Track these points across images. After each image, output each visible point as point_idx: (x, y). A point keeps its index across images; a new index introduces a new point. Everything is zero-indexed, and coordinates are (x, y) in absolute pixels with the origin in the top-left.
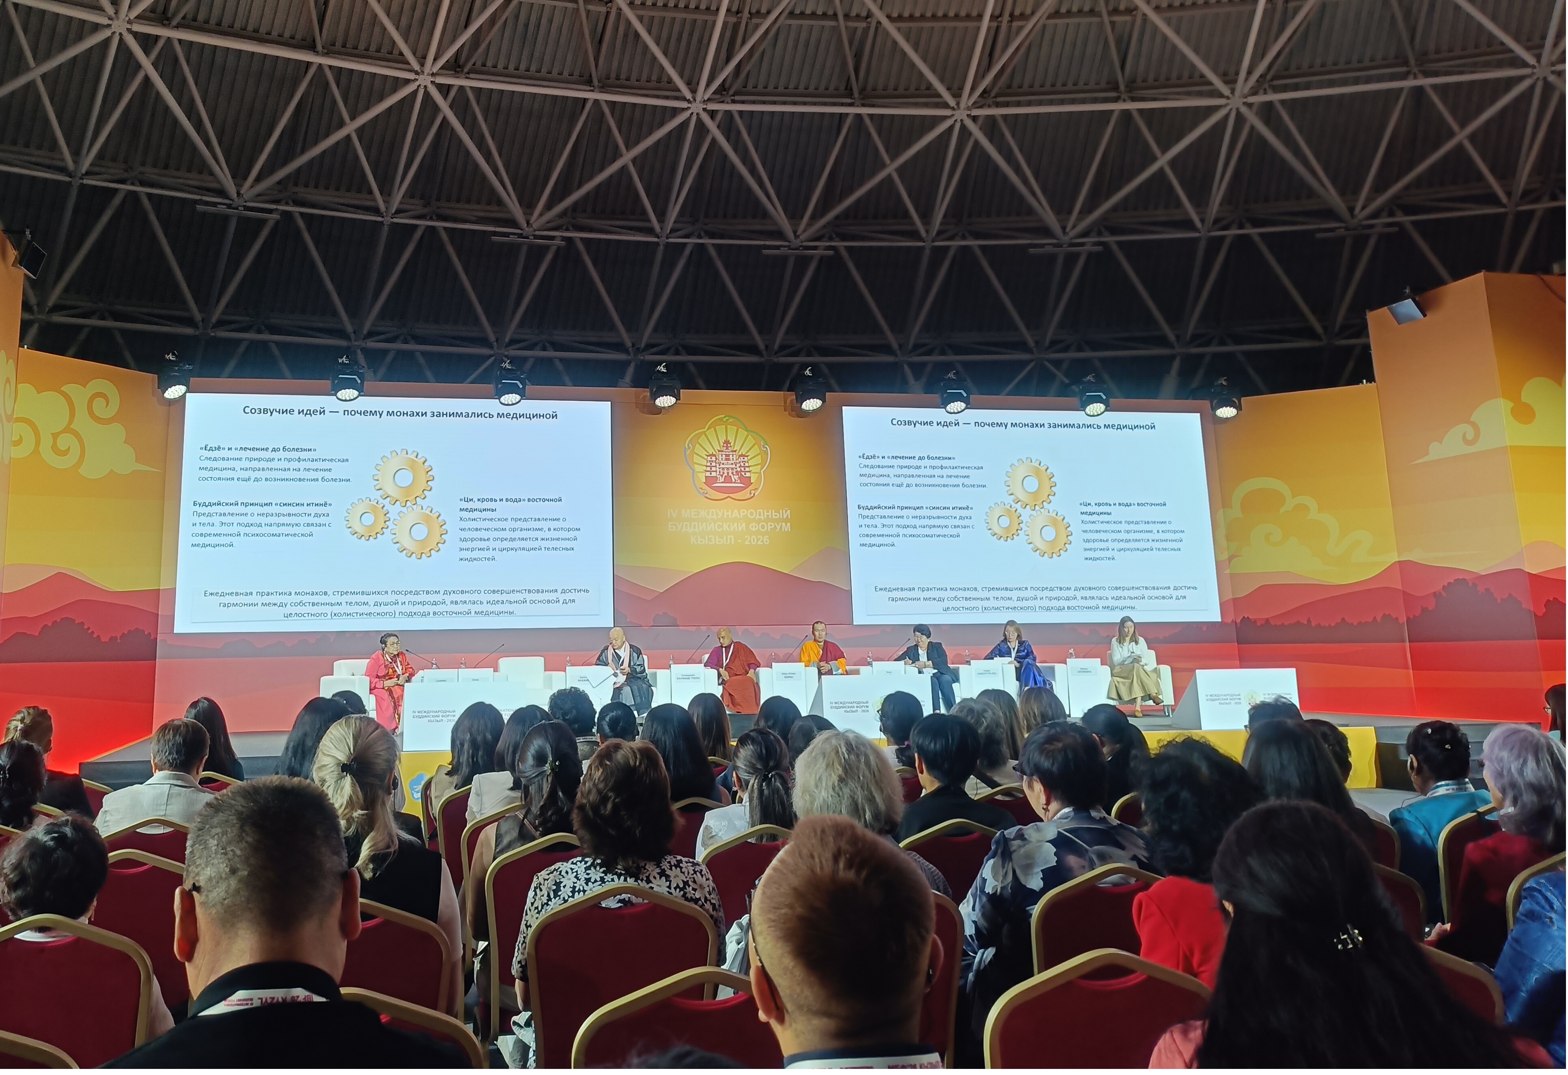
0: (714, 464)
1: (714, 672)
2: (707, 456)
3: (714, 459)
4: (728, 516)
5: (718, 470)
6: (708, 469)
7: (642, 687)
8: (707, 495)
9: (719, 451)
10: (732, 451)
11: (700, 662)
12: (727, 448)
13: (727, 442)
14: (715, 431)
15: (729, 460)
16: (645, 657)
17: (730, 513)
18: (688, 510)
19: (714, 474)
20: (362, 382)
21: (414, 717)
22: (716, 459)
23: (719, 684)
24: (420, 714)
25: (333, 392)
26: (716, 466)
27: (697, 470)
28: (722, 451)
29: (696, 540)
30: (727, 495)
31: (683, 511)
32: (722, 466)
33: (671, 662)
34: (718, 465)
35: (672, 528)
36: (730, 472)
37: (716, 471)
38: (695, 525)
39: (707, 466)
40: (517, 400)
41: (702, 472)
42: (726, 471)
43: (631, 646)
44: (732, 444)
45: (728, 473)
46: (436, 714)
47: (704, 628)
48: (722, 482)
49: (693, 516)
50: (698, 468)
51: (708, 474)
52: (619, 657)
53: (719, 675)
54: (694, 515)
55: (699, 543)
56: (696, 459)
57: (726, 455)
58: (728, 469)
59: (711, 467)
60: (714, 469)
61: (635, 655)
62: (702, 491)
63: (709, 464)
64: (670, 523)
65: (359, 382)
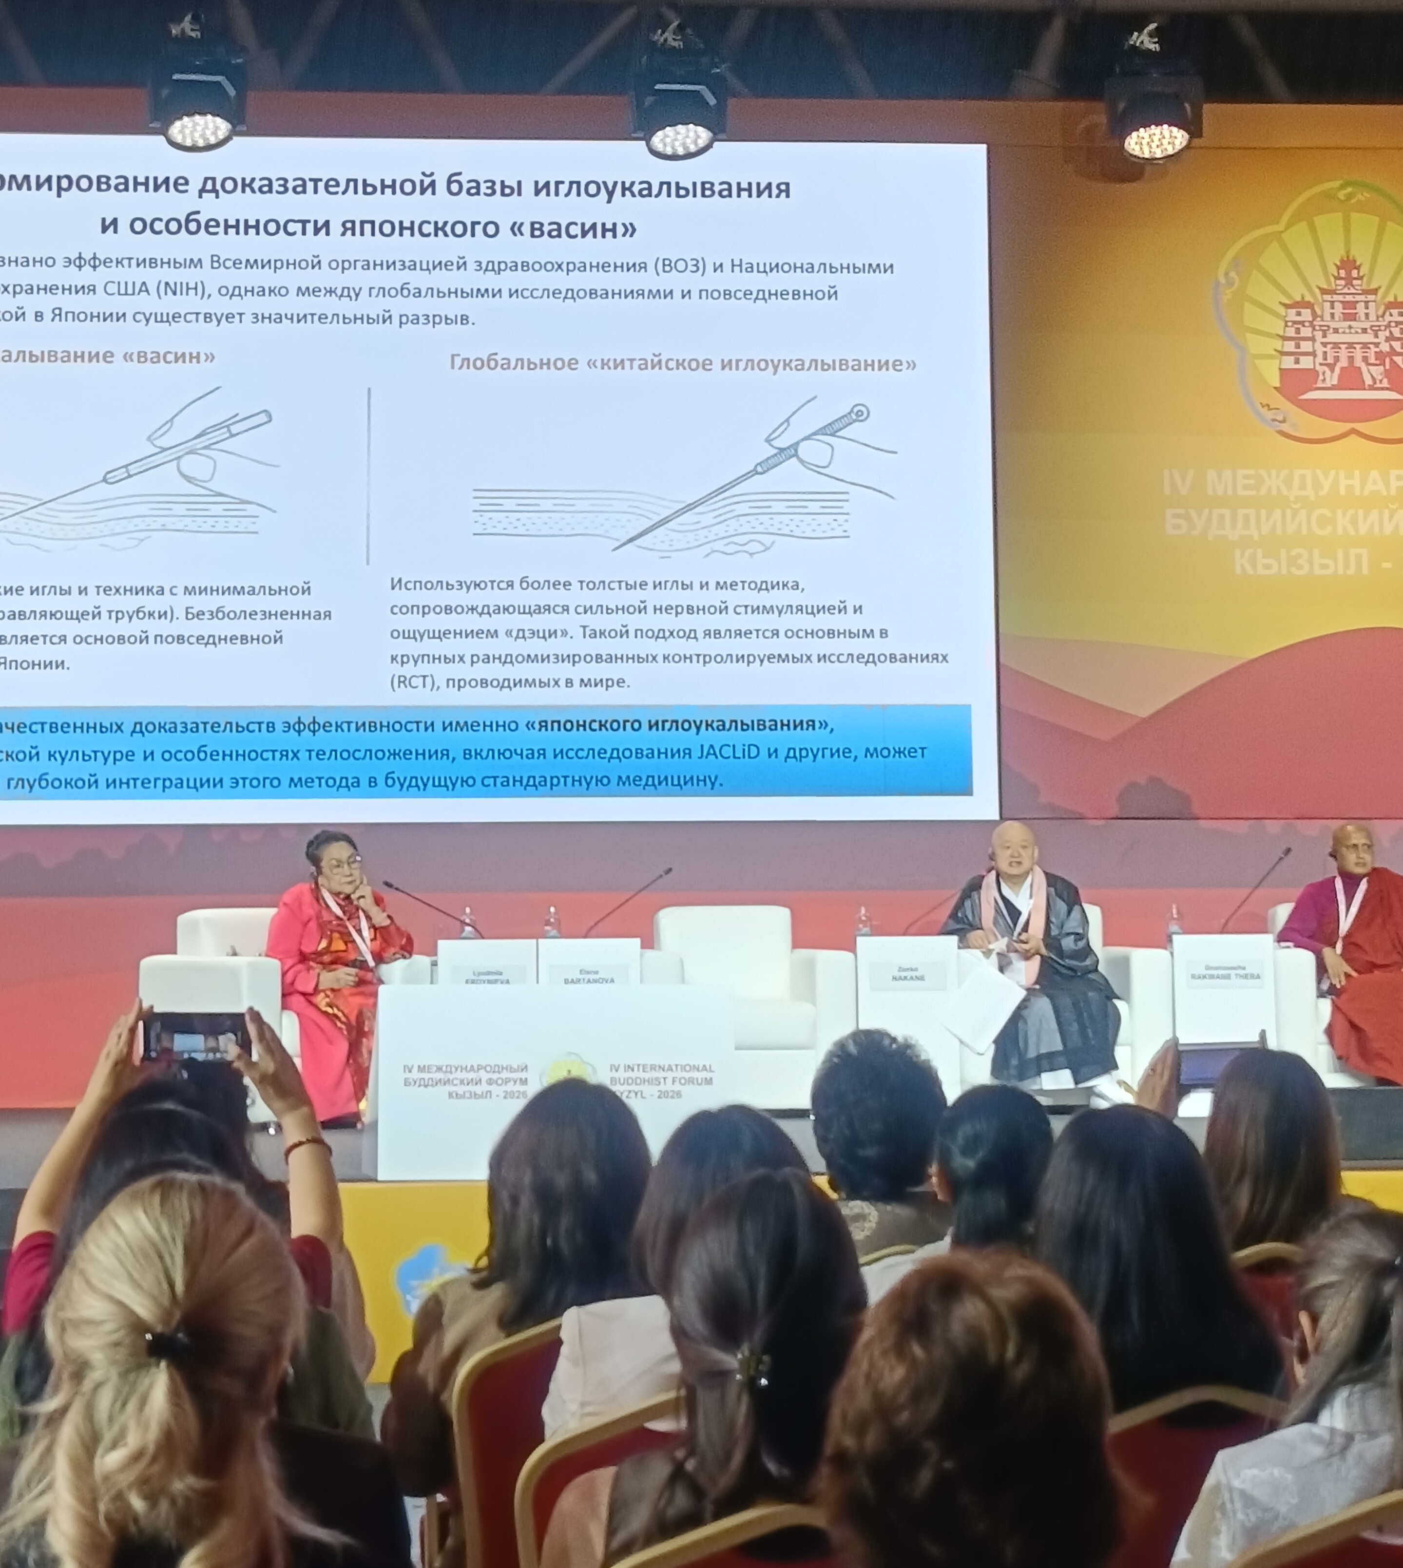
0: (1306, 332)
1: (1305, 959)
2: (1287, 306)
3: (1306, 315)
4: (1350, 488)
5: (1320, 350)
6: (1290, 346)
7: (1087, 1001)
8: (1285, 427)
9: (1324, 292)
10: (1366, 292)
11: (1262, 929)
12: (1349, 281)
13: (1348, 264)
14: (1312, 228)
15: (1353, 317)
16: (1094, 913)
17: (1356, 482)
18: (1227, 473)
19: (1306, 363)
20: (241, 95)
21: (407, 1083)
22: (1314, 315)
23: (1321, 995)
24: (426, 1076)
25: (156, 125)
26: (1313, 339)
27: (1253, 351)
28: (1333, 292)
29: (1253, 561)
30: (1347, 426)
31: (1211, 474)
32: (1332, 338)
33: (1174, 928)
34: (1319, 335)
35: (1177, 527)
36: (1358, 354)
37: (1313, 354)
38: (1247, 517)
39: (1285, 338)
40: (702, 143)
41: (1270, 357)
42: (1344, 354)
43: (1052, 880)
44: (1364, 270)
45: (1351, 359)
46: (472, 1075)
47: (1273, 827)
48: (1333, 388)
49: (1241, 492)
50: (1256, 345)
51: (1288, 363)
52: (1014, 912)
53: (1322, 969)
54: (1246, 487)
55: (1261, 571)
56: (1252, 316)
57: (1346, 305)
58: (1351, 345)
59: (1298, 340)
60: (1306, 346)
61: (1061, 906)
62: (1269, 415)
63: (1291, 332)
64: (1169, 512)
65: (232, 92)
